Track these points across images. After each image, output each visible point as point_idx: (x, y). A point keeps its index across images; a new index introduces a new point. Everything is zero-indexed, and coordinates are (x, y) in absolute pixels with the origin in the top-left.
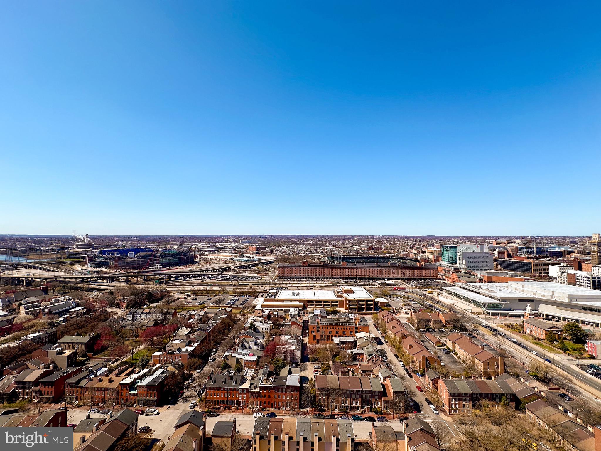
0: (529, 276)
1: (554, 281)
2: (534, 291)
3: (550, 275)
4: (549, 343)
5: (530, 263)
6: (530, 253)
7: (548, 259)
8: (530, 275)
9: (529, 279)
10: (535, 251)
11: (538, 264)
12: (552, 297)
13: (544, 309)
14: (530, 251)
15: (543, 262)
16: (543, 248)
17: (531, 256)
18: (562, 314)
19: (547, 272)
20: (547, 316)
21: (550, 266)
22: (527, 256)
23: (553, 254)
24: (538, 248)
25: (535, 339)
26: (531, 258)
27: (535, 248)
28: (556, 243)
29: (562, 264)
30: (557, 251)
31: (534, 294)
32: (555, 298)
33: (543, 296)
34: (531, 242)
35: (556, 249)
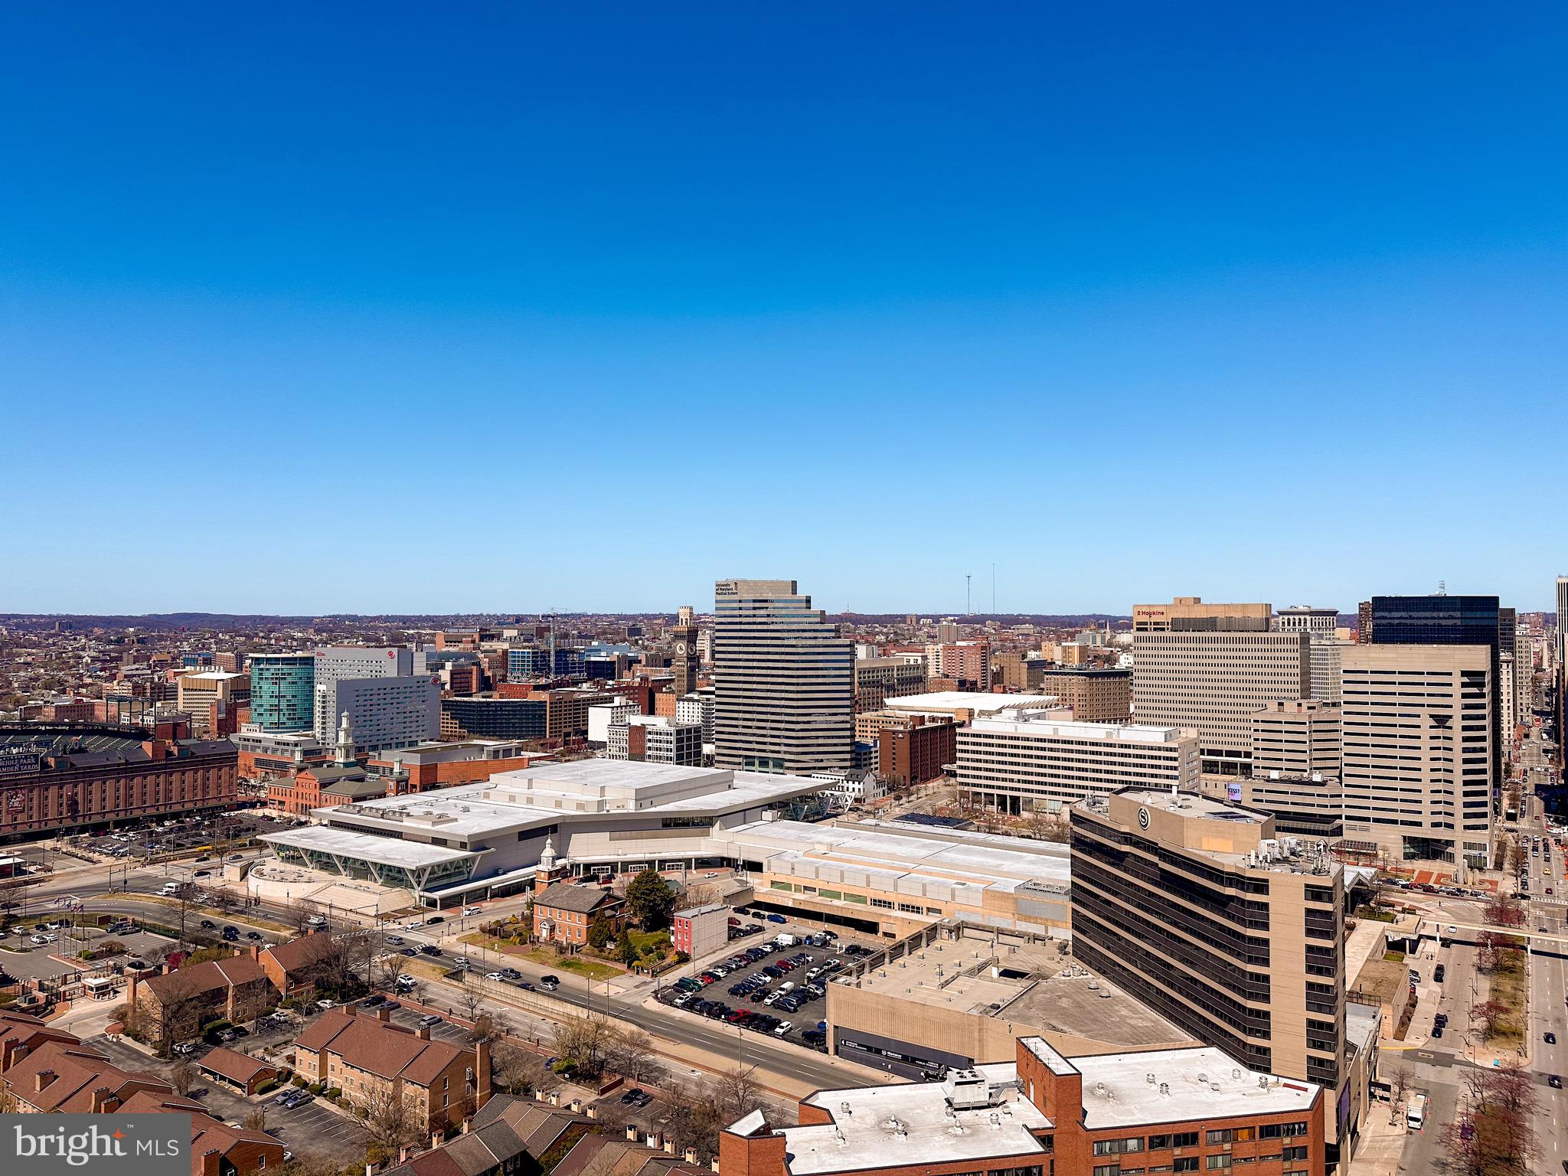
0: (539, 748)
1: (601, 753)
2: (558, 796)
3: (591, 736)
4: (596, 951)
5: (542, 704)
6: (541, 670)
7: (585, 686)
8: (542, 745)
9: (540, 758)
10: (552, 665)
11: (563, 704)
12: (601, 804)
13: (587, 849)
14: (539, 663)
15: (576, 696)
16: (573, 652)
17: (543, 681)
18: (620, 852)
19: (583, 728)
20: (587, 867)
21: (591, 710)
22: (533, 682)
23: (596, 671)
24: (561, 654)
25: (562, 950)
26: (544, 688)
27: (552, 653)
28: (598, 634)
29: (617, 701)
30: (603, 659)
31: (559, 804)
32: (608, 808)
33: (580, 806)
34: (541, 632)
35: (603, 654)
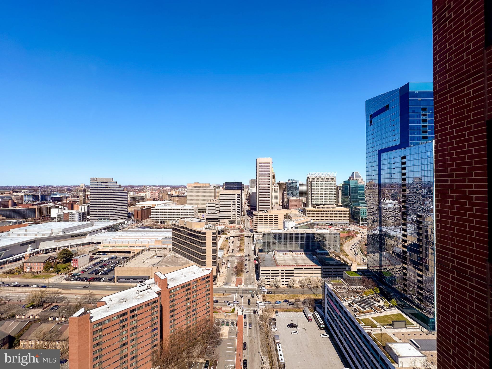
1: (54, 220)
2: (36, 232)
3: (51, 216)
4: (46, 271)
5: (35, 209)
6: (36, 200)
7: (50, 204)
8: (34, 219)
9: (32, 223)
10: (40, 199)
11: (42, 209)
12: (51, 234)
13: (43, 246)
14: (35, 198)
15: (46, 206)
16: (47, 195)
17: (36, 203)
18: (58, 245)
19: (49, 214)
20: (46, 250)
21: (51, 210)
22: (32, 203)
23: (55, 200)
24: (42, 196)
25: (34, 273)
26: (36, 205)
27: (40, 195)
28: (58, 191)
29: (60, 207)
30: (57, 197)
31: (36, 235)
32: (53, 234)
33: (43, 235)
34: (36, 190)
35: (57, 195)
